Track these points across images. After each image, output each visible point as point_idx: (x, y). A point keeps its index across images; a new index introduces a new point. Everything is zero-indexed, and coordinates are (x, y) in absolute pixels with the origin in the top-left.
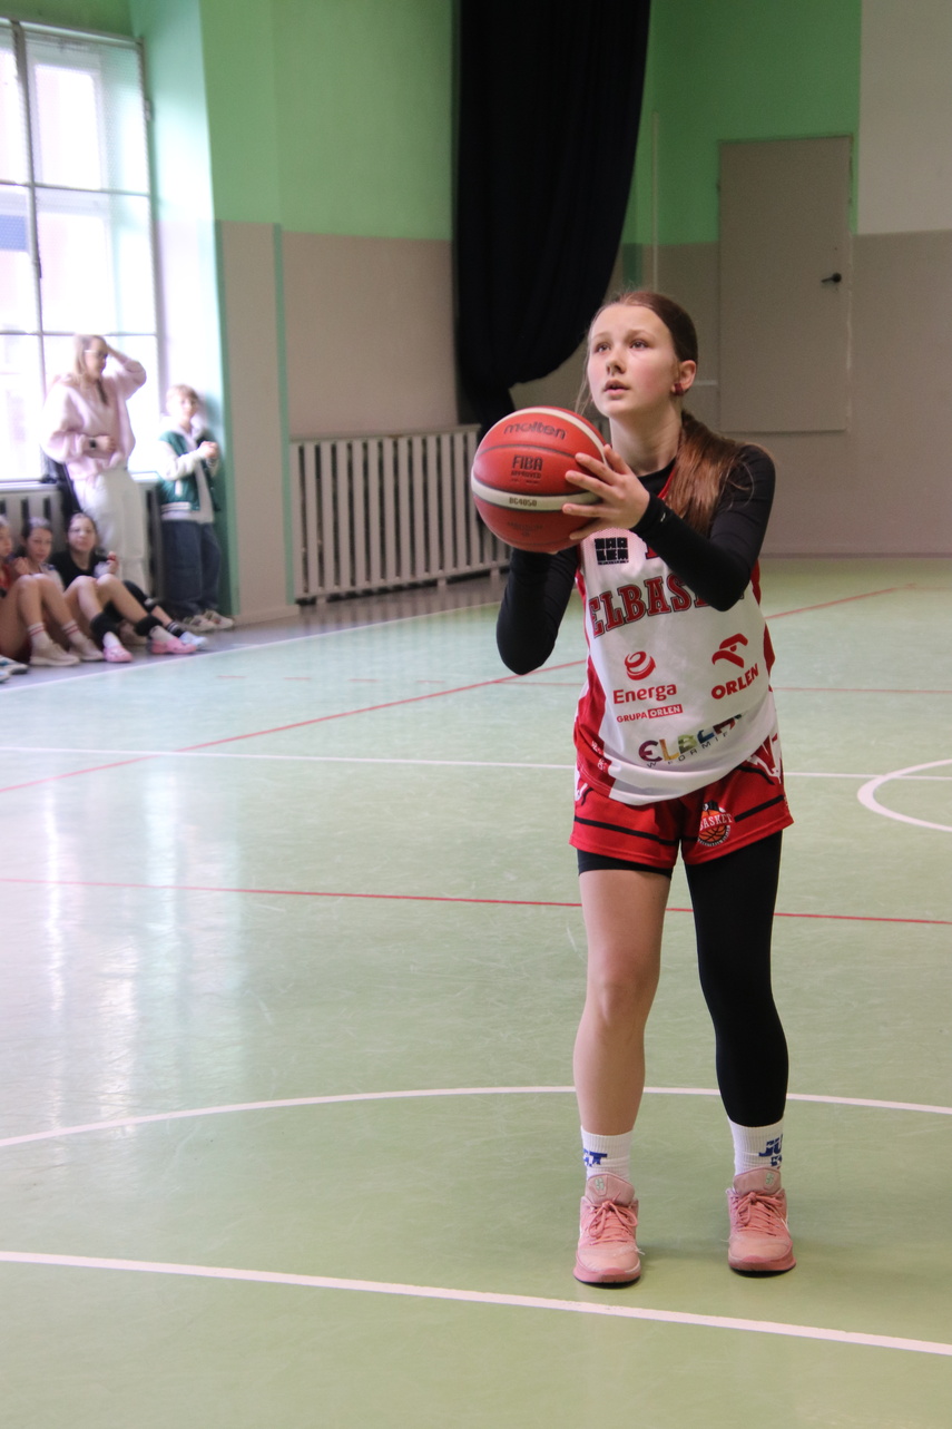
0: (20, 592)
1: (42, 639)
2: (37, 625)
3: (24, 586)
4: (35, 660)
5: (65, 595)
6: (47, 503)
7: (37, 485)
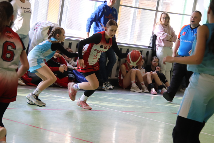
0: (131, 72)
1: (134, 85)
2: (134, 81)
3: (132, 71)
4: (131, 89)
5: (143, 75)
6: (148, 52)
7: (147, 48)
